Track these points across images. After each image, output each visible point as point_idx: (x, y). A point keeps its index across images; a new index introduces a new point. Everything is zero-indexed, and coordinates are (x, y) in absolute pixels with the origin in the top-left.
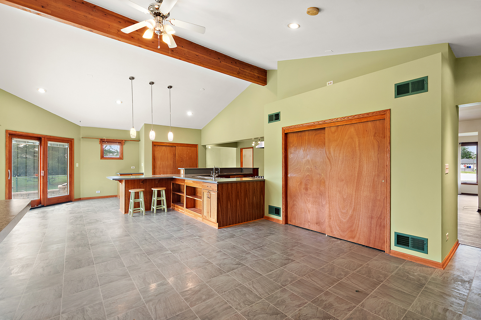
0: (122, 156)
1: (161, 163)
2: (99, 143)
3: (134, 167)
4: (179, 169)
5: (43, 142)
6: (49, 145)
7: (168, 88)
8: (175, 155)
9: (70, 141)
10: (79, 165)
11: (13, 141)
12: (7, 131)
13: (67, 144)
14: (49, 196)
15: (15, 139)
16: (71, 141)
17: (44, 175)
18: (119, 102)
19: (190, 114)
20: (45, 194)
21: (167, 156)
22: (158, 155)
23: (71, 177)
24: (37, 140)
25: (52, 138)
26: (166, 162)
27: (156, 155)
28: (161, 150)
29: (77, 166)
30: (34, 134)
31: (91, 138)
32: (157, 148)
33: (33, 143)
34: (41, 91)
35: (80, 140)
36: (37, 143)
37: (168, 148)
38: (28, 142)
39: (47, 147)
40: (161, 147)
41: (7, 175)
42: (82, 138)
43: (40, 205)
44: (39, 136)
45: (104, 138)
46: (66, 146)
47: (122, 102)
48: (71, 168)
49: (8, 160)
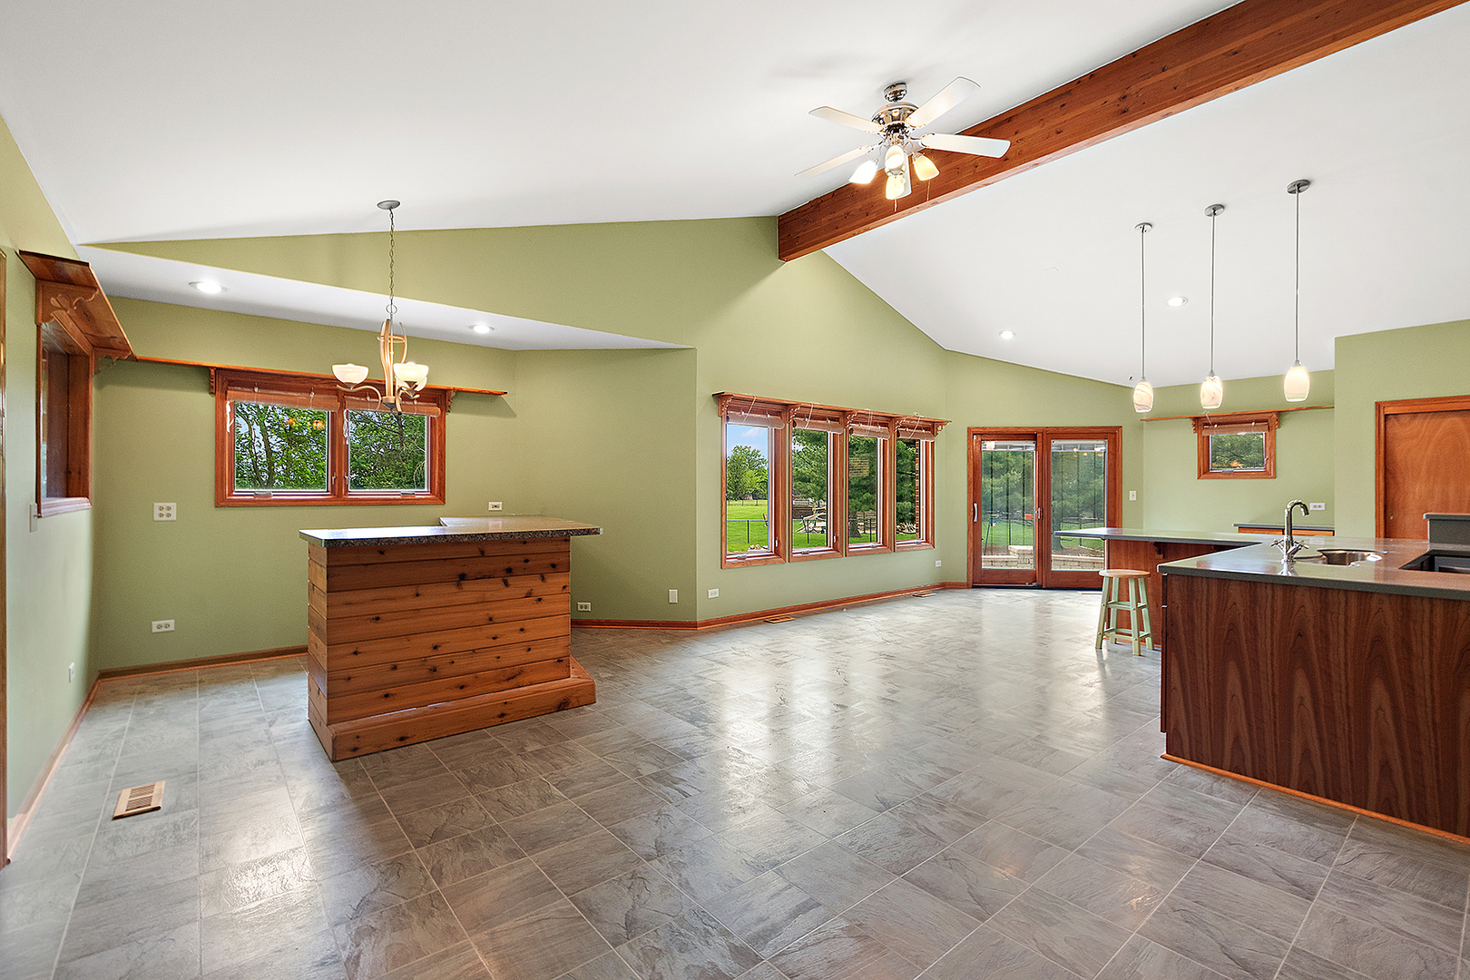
0: (1271, 468)
2: (1193, 431)
3: (1323, 504)
5: (1041, 444)
6: (1053, 449)
9: (1111, 435)
10: (1139, 496)
12: (970, 428)
13: (1102, 442)
14: (1055, 568)
16: (1115, 433)
17: (1042, 516)
20: (1044, 558)
22: (1416, 455)
24: (1029, 440)
25: (1060, 430)
28: (1434, 431)
29: (1132, 498)
30: (1019, 428)
31: (1167, 418)
33: (1022, 447)
34: (1007, 335)
36: (1029, 446)
38: (1011, 447)
39: (1048, 455)
40: (1432, 421)
41: (972, 513)
43: (1034, 584)
44: (1033, 431)
45: (1205, 414)
46: (1101, 447)
48: (1114, 502)
49: (972, 486)
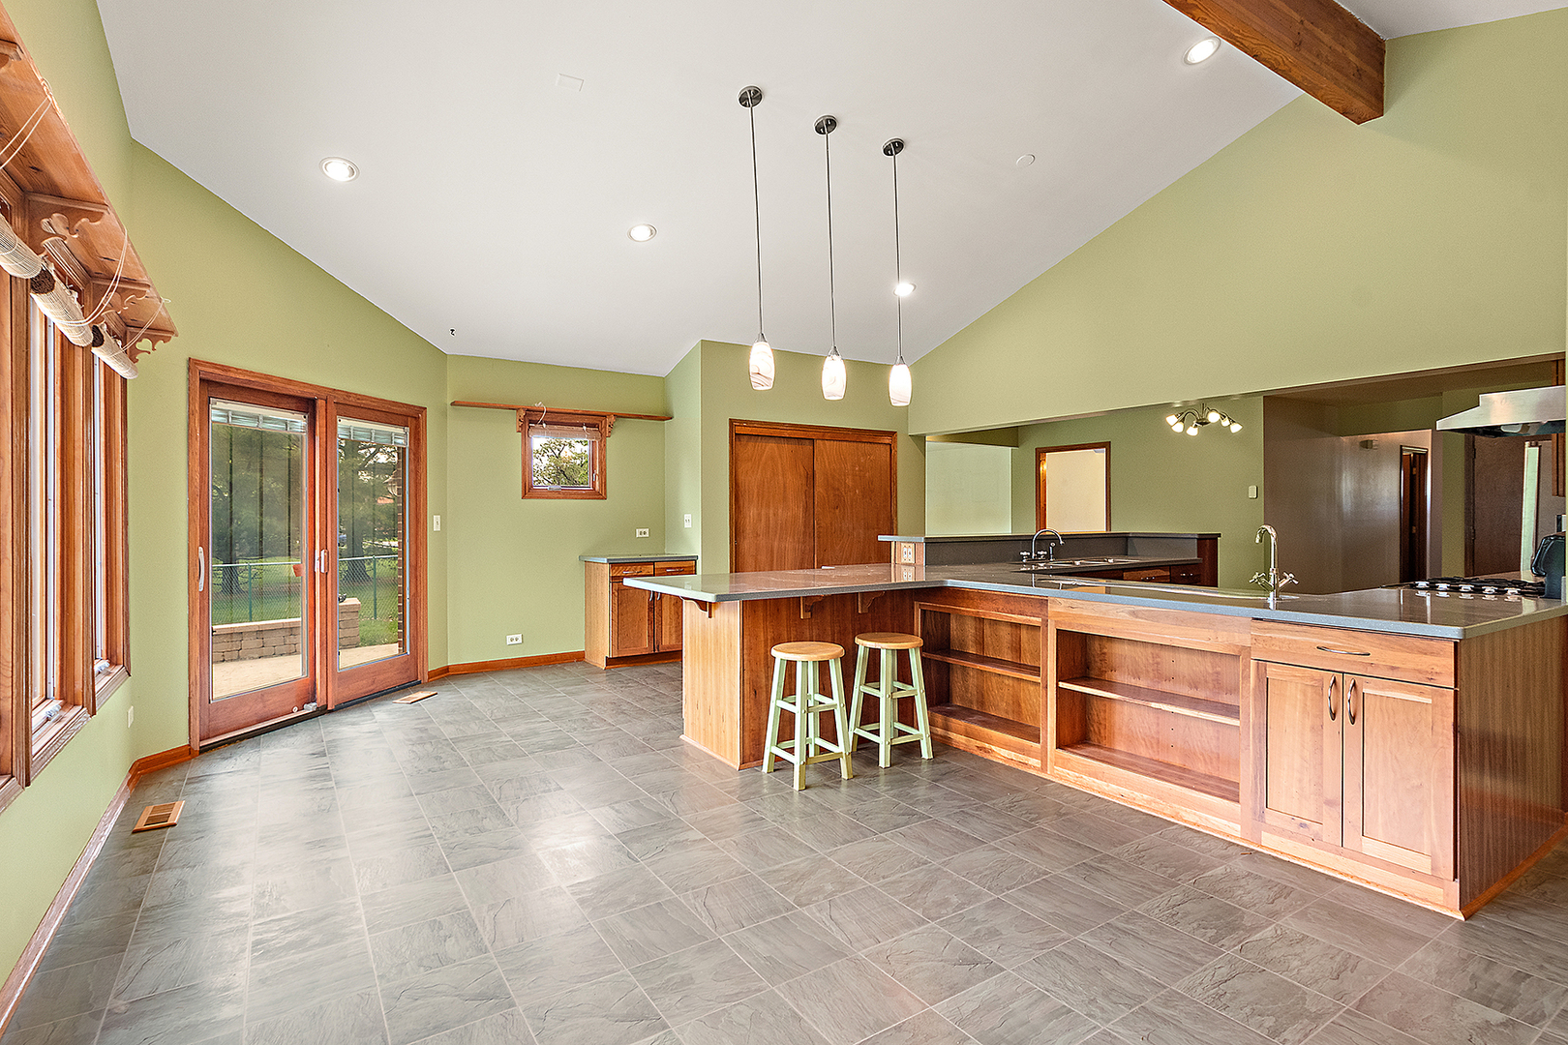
0: (604, 484)
1: (759, 514)
2: (516, 428)
3: (647, 530)
4: (881, 538)
5: (320, 422)
6: (341, 434)
7: (887, 151)
8: (811, 478)
9: (411, 417)
10: (443, 524)
11: (212, 412)
12: (192, 363)
13: (400, 431)
15: (220, 405)
16: (417, 419)
17: (327, 567)
18: (641, 233)
19: (904, 290)
20: (329, 652)
21: (781, 482)
22: (750, 480)
23: (416, 577)
24: (298, 410)
25: (352, 401)
26: (780, 510)
27: (741, 478)
28: (761, 456)
29: (437, 528)
30: (290, 382)
32: (749, 448)
33: (285, 422)
35: (444, 414)
36: (299, 422)
37: (786, 447)
39: (336, 443)
40: (760, 444)
41: (194, 569)
42: (452, 404)
43: (310, 708)
44: (308, 393)
45: (538, 405)
46: (400, 435)
47: (653, 232)
48: (417, 534)
49: (198, 504)
